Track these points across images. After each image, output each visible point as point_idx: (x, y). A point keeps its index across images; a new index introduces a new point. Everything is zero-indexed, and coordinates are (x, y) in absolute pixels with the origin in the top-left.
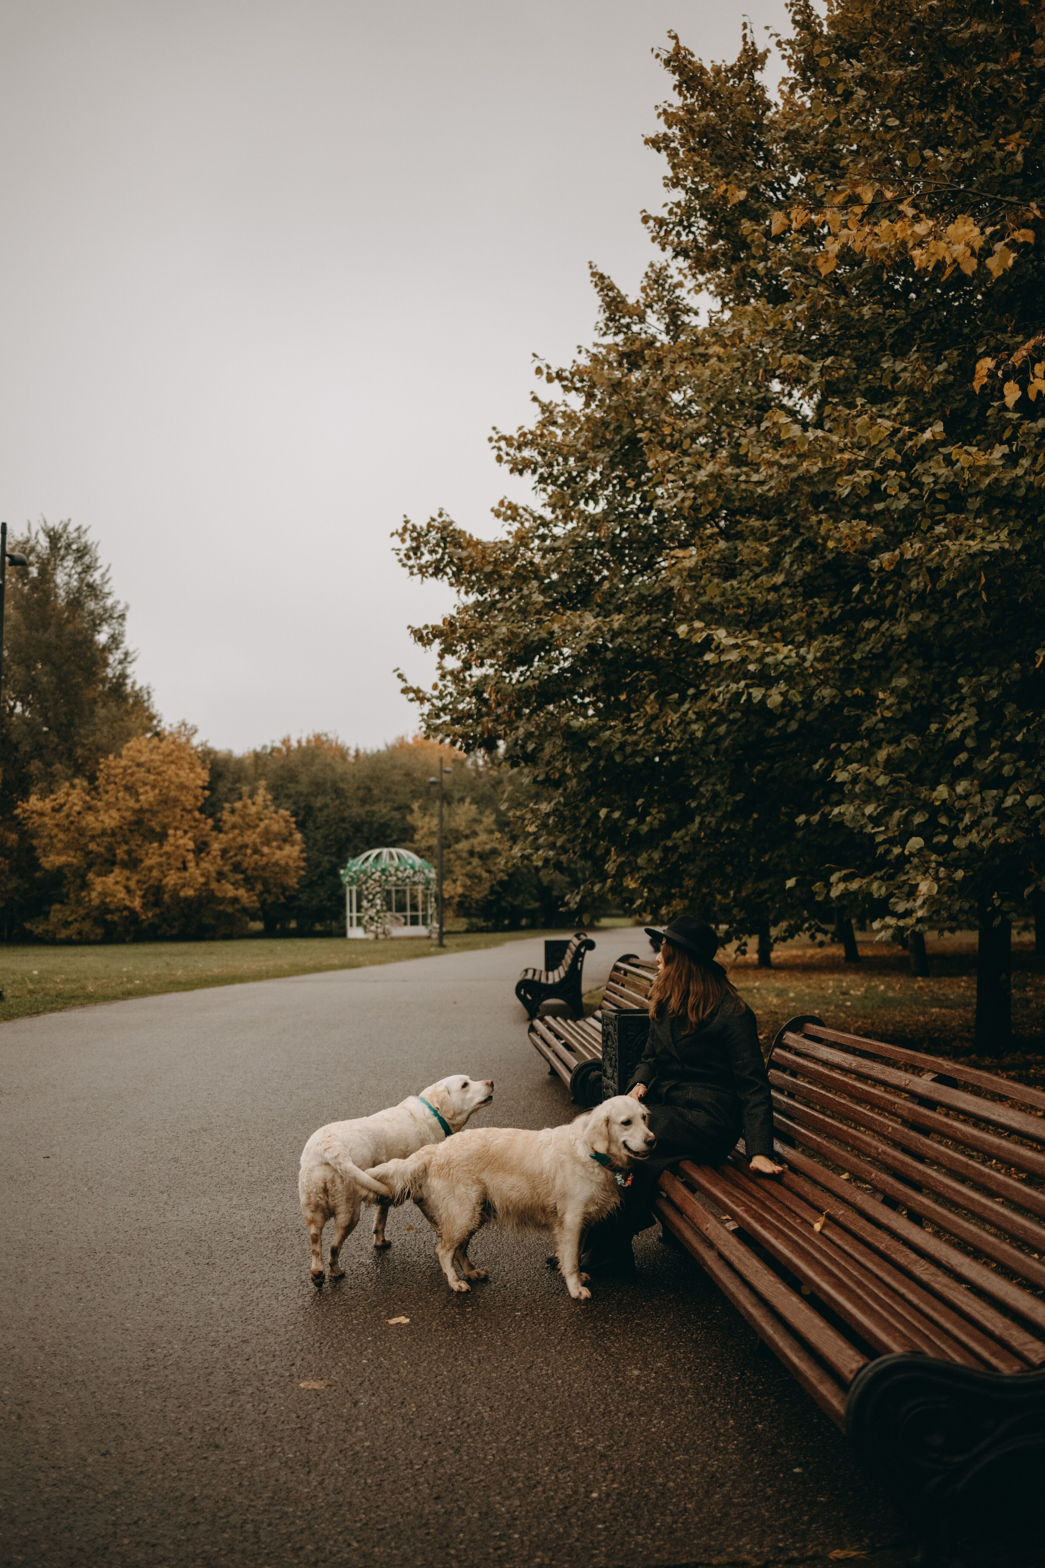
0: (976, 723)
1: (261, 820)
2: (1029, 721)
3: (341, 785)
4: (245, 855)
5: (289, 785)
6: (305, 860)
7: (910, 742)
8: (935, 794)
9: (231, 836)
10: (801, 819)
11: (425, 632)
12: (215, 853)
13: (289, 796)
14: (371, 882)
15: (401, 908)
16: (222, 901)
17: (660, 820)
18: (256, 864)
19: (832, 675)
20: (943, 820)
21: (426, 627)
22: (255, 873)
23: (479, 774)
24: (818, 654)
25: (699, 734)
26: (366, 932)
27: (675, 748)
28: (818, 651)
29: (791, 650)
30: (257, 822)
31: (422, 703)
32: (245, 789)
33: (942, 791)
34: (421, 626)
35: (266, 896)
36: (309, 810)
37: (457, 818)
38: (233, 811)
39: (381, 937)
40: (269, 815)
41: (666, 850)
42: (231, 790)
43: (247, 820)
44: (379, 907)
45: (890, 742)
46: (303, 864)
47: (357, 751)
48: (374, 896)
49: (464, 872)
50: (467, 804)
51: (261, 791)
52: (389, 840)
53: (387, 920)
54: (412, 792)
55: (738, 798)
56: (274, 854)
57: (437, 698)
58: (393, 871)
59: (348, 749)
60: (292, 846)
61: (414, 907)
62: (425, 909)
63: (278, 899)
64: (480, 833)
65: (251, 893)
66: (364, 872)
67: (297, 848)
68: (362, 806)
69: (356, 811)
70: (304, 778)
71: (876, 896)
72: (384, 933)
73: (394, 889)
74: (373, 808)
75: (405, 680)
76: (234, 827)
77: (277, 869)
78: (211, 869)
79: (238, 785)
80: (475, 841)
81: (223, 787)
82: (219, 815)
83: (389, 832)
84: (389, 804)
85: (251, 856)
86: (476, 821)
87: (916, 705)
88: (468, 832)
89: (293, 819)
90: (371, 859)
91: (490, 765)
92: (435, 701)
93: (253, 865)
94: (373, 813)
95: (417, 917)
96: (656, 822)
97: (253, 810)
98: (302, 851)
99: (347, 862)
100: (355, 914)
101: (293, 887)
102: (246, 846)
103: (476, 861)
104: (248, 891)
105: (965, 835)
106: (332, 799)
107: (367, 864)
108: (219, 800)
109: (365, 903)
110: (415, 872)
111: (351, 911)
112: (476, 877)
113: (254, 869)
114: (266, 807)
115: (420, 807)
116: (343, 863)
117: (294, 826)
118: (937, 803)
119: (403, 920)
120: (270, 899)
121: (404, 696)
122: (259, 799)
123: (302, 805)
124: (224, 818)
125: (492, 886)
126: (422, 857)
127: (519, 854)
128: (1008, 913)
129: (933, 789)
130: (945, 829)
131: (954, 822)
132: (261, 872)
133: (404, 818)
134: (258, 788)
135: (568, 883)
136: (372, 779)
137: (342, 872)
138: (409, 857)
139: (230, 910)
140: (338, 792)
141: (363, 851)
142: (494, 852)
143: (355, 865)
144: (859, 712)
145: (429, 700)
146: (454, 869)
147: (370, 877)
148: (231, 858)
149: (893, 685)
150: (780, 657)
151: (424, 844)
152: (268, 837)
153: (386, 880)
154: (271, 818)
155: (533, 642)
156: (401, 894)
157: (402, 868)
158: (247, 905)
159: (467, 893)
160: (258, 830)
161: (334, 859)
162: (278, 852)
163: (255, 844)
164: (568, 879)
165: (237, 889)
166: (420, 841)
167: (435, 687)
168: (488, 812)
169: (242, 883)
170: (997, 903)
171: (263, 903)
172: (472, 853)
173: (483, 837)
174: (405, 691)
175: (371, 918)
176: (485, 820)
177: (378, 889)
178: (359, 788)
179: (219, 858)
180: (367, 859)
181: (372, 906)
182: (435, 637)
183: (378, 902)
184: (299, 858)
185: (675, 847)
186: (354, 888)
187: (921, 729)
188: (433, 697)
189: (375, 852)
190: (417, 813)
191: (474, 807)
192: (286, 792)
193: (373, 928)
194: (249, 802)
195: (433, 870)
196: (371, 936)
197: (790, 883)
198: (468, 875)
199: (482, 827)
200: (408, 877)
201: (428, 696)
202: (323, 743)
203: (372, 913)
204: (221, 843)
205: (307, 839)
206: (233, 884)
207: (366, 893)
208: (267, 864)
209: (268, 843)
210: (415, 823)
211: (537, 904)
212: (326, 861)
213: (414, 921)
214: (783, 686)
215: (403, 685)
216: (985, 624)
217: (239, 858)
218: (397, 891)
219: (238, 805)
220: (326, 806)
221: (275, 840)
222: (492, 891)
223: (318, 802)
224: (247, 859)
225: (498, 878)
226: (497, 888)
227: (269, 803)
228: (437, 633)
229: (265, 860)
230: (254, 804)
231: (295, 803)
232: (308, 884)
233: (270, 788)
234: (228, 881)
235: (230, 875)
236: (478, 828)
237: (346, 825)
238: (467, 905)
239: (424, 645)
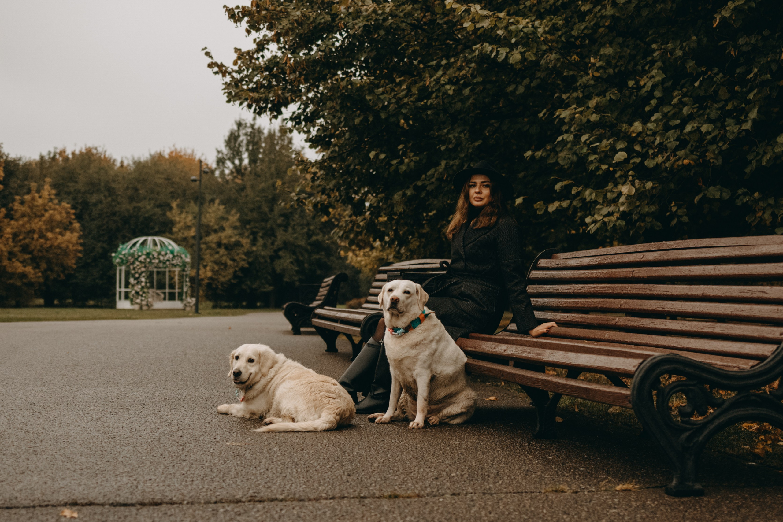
0: (663, 79)
1: (46, 210)
2: (704, 73)
3: (113, 185)
4: (33, 239)
5: (69, 184)
6: (81, 245)
7: (612, 95)
8: (632, 128)
9: (21, 222)
10: (529, 153)
11: (236, 11)
12: (7, 236)
13: (68, 193)
14: (137, 263)
15: (161, 286)
16: (12, 275)
17: (415, 162)
18: (42, 246)
19: (556, 45)
20: (638, 148)
21: (238, 7)
22: (40, 254)
23: (227, 182)
24: (547, 29)
25: (451, 92)
26: (132, 304)
27: (431, 104)
28: (547, 26)
29: (528, 23)
30: (43, 212)
31: (224, 75)
32: (33, 185)
33: (638, 126)
34: (234, 7)
35: (49, 273)
36: (86, 205)
37: (208, 215)
38: (22, 203)
39: (145, 308)
40: (53, 207)
41: (416, 188)
42: (20, 187)
43: (34, 210)
44: (143, 284)
45: (598, 95)
46: (80, 248)
47: (122, 162)
48: (140, 275)
49: (213, 259)
50: (216, 205)
51: (47, 187)
52: (151, 231)
53: (150, 295)
54: (171, 193)
55: (477, 144)
56: (56, 239)
57: (236, 72)
58: (156, 255)
59: (114, 160)
60: (72, 232)
61: (172, 286)
62: (181, 288)
63: (59, 276)
64: (226, 229)
65: (37, 270)
66: (132, 255)
67: (76, 235)
68: (130, 203)
69: (125, 207)
70: (82, 179)
71: (588, 199)
72: (147, 305)
73: (155, 270)
74: (139, 205)
75: (211, 57)
76: (23, 215)
77: (59, 251)
78: (4, 249)
79: (26, 183)
80: (223, 235)
81: (14, 183)
82: (11, 205)
83: (152, 224)
84: (153, 202)
85: (37, 240)
86: (223, 218)
87: (616, 71)
88: (216, 227)
89: (73, 211)
90: (138, 245)
91: (235, 174)
92: (235, 75)
93: (38, 248)
94: (140, 208)
95: (174, 293)
96: (412, 163)
97: (40, 201)
98: (79, 238)
99: (118, 246)
100: (123, 290)
101: (71, 267)
102: (33, 231)
103: (222, 251)
104: (34, 268)
105: (653, 159)
106: (105, 196)
107: (135, 249)
108: (11, 193)
109: (132, 280)
110: (174, 257)
111: (120, 287)
112: (222, 264)
113: (39, 251)
114: (51, 200)
115: (178, 206)
116: (115, 248)
117: (73, 217)
118: (634, 135)
119: (162, 296)
120: (52, 276)
121: (210, 70)
122: (45, 193)
123: (80, 201)
124: (15, 208)
125: (235, 272)
126: (179, 245)
127: (296, 198)
128: (681, 216)
129: (631, 125)
130: (639, 154)
131: (645, 150)
132: (45, 253)
133: (164, 214)
134: (43, 186)
135: (296, 271)
136: (139, 181)
137: (113, 255)
138: (170, 244)
139: (19, 283)
140: (110, 191)
141: (130, 239)
142: (238, 244)
143: (125, 249)
144: (575, 73)
145: (230, 73)
146: (204, 257)
147: (137, 259)
148: (20, 241)
149: (602, 53)
150: (521, 27)
151: (180, 235)
152: (51, 225)
153: (150, 262)
154: (55, 209)
155: (320, 24)
156: (160, 276)
157: (163, 253)
158: (33, 280)
159: (214, 277)
160: (44, 219)
161: (105, 245)
162: (60, 237)
163: (40, 229)
164: (297, 268)
165: (25, 267)
166: (176, 232)
167: (235, 63)
168: (233, 212)
169: (29, 261)
170: (674, 209)
171: (47, 278)
172: (219, 244)
173: (229, 232)
174: (210, 66)
175: (137, 293)
176: (230, 218)
177: (143, 269)
178: (127, 188)
179: (11, 240)
180: (134, 245)
181: (138, 283)
182: (244, 16)
183: (143, 279)
184: (77, 243)
185: (424, 187)
186: (123, 268)
187: (621, 86)
188: (233, 71)
189: (142, 239)
190: (175, 210)
191: (222, 207)
192: (66, 189)
193: (138, 301)
194: (37, 195)
195: (189, 256)
196: (136, 307)
197: (519, 201)
198: (216, 262)
199: (228, 224)
200: (168, 260)
201: (229, 70)
202: (93, 154)
203: (138, 288)
204: (12, 228)
205: (83, 227)
206: (21, 262)
207: (133, 272)
208: (51, 247)
209: (51, 230)
210: (173, 219)
211: (271, 288)
212: (99, 247)
213: (172, 297)
214: (521, 49)
215: (209, 60)
216: (672, 7)
217: (27, 241)
218: (158, 273)
219: (27, 197)
220: (101, 202)
221: (58, 227)
222: (235, 276)
223: (94, 198)
224: (34, 242)
225: (240, 265)
226: (239, 274)
227: (53, 197)
228: (245, 12)
229: (49, 243)
230: (40, 197)
231: (74, 199)
232: (83, 265)
233: (54, 186)
234: (18, 260)
235: (20, 255)
236: (225, 224)
237: (116, 218)
238: (214, 286)
239: (236, 22)
